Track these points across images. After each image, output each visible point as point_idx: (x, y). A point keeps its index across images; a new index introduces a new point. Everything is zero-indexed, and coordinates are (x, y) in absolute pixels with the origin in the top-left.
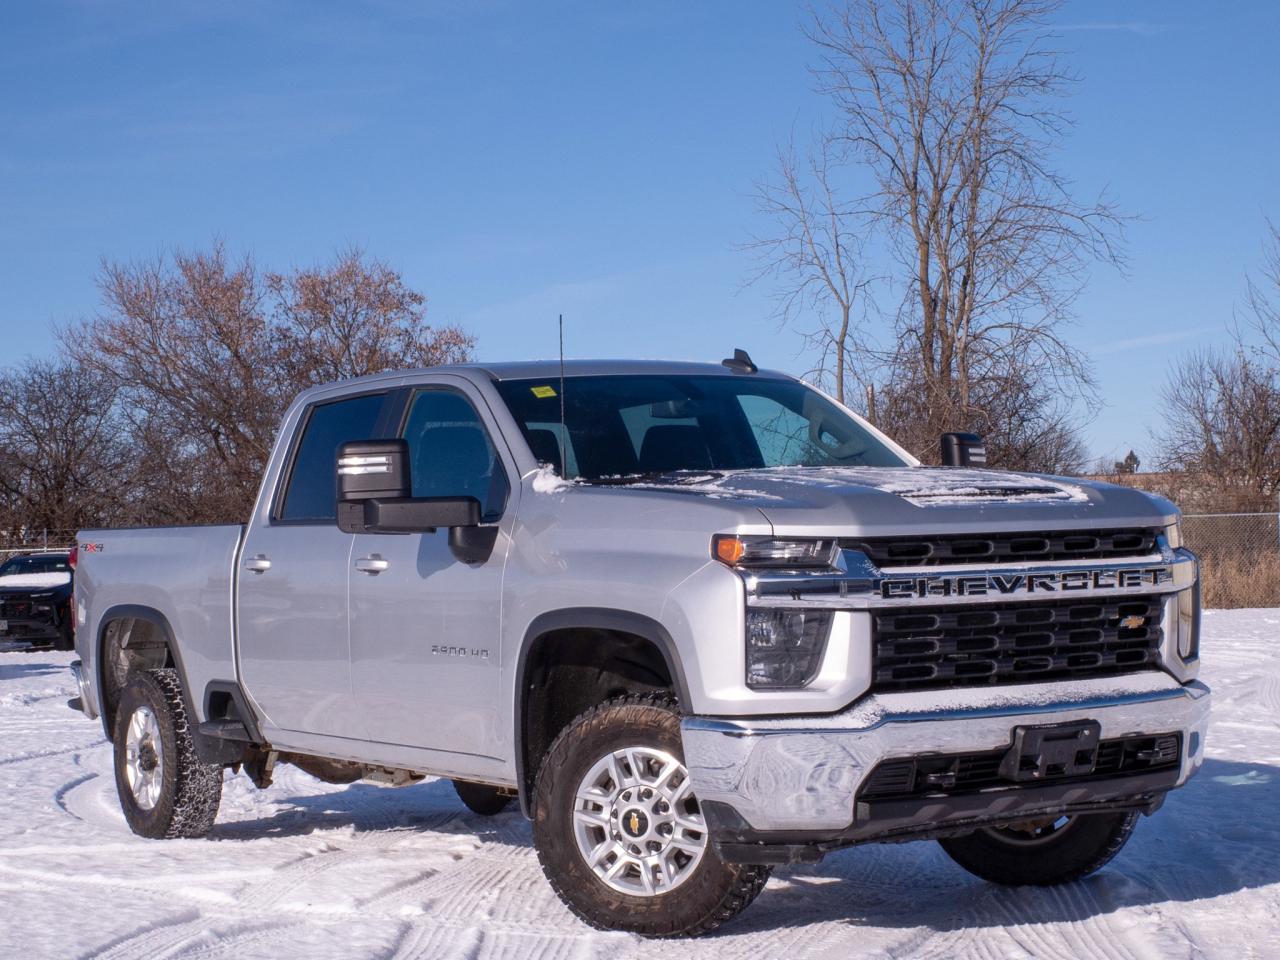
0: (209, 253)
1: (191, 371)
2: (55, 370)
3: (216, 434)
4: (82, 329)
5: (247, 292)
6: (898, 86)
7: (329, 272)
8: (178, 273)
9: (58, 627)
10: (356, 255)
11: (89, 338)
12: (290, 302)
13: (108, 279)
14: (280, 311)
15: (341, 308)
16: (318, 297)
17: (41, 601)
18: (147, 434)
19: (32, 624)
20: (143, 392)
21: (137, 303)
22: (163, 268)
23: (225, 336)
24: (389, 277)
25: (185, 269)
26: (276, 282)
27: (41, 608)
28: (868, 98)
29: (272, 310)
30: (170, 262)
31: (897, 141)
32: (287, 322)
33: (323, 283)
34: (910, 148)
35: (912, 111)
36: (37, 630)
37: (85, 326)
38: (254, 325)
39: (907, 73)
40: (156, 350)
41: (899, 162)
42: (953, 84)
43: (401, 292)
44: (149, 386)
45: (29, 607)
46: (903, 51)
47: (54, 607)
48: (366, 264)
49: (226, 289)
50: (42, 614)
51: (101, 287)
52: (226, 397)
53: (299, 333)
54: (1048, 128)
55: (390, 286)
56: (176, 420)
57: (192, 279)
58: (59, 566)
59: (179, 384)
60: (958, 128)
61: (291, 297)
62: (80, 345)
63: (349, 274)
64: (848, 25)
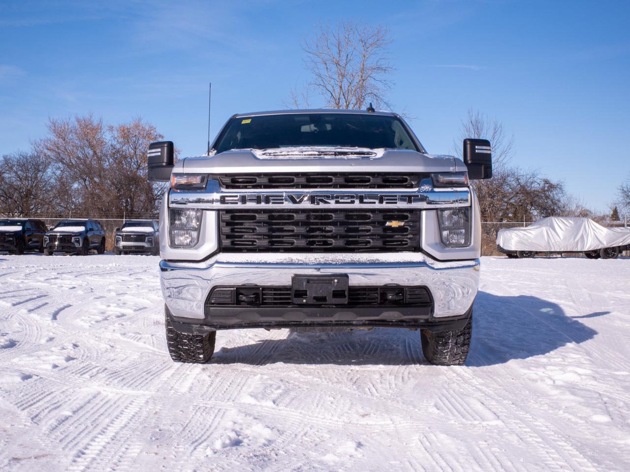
0: (87, 116)
1: (79, 158)
2: (29, 155)
3: (85, 180)
4: (40, 141)
5: (99, 131)
6: (334, 68)
7: (130, 125)
8: (76, 123)
9: (16, 247)
10: (140, 120)
11: (42, 145)
12: (116, 136)
13: (51, 124)
14: (112, 139)
15: (134, 139)
16: (126, 134)
17: (9, 236)
18: (60, 179)
19: (6, 245)
20: (60, 165)
21: (61, 133)
22: (70, 121)
23: (92, 146)
24: (152, 128)
25: (78, 122)
26: (111, 129)
27: (9, 239)
28: (324, 72)
29: (109, 138)
30: (73, 119)
31: (333, 87)
32: (115, 143)
33: (127, 128)
34: (337, 90)
35: (339, 77)
36: (7, 247)
37: (41, 140)
38: (101, 143)
39: (337, 64)
40: (66, 150)
41: (334, 95)
42: (354, 67)
43: (156, 134)
44: (63, 163)
45: (5, 238)
46: (336, 56)
47: (15, 239)
48: (143, 122)
49: (92, 129)
50: (10, 241)
51: (48, 127)
52: (90, 167)
53: (118, 146)
54: (386, 86)
55: (152, 132)
56: (70, 175)
57: (80, 125)
58: (18, 224)
59: (74, 162)
60: (355, 83)
61: (116, 134)
62: (39, 147)
63: (137, 126)
64: (317, 46)
